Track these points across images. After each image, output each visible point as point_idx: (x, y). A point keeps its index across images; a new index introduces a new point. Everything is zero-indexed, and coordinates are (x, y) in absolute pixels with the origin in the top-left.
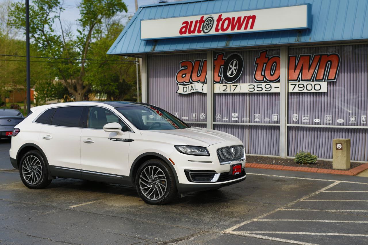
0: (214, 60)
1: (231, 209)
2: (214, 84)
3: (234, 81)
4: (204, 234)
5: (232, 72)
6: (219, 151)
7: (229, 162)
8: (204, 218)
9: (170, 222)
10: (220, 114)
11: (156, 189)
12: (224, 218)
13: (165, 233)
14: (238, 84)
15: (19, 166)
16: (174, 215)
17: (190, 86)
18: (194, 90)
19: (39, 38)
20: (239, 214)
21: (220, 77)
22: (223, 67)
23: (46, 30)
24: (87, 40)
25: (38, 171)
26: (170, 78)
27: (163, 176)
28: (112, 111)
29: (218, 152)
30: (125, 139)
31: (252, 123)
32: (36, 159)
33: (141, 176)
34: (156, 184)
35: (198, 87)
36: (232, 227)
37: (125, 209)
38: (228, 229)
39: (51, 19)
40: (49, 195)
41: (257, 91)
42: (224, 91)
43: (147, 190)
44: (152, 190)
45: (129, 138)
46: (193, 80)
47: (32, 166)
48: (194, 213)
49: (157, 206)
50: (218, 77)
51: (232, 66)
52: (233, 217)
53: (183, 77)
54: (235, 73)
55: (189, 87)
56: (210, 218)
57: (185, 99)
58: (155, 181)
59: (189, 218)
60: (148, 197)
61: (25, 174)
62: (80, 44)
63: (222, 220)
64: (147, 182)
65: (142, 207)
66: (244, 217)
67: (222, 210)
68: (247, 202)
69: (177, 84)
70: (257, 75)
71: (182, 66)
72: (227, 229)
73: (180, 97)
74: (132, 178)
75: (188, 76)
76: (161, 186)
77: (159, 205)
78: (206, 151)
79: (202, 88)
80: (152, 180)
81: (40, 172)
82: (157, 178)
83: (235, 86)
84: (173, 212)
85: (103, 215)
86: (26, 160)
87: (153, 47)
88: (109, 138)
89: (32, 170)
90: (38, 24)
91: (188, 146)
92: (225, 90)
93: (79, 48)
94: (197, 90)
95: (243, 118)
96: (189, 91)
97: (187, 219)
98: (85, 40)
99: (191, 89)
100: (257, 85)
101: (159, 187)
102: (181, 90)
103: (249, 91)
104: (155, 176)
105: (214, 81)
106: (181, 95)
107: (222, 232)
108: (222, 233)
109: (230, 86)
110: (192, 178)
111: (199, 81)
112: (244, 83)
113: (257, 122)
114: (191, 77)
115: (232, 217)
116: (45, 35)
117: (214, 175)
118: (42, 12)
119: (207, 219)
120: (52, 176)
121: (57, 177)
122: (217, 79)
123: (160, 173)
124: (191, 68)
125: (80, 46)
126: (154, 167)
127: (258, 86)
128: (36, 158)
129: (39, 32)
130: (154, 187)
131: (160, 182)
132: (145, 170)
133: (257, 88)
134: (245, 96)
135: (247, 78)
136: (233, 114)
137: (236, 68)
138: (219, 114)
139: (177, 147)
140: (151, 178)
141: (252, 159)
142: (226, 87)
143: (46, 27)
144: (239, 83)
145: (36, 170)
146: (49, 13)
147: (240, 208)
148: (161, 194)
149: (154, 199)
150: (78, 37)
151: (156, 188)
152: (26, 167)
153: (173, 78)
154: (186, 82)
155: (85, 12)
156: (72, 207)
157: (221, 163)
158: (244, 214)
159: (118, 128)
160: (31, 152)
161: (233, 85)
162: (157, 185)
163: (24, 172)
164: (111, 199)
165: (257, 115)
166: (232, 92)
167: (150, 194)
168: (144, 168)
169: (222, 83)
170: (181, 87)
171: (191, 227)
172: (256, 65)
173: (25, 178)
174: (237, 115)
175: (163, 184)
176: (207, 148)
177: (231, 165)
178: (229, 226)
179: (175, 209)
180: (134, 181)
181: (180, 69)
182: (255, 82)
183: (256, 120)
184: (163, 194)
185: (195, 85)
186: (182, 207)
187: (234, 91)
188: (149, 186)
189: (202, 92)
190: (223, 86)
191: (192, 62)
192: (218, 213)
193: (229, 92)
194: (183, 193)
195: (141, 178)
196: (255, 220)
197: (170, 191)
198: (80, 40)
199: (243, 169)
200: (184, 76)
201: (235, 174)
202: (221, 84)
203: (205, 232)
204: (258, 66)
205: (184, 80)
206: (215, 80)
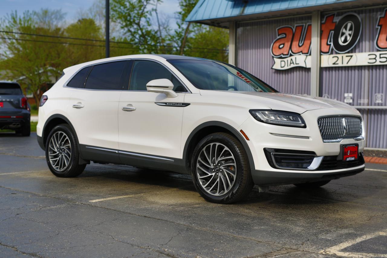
0: (321, 24)
1: (340, 215)
2: (321, 55)
3: (347, 50)
4: (288, 253)
5: (346, 38)
6: (321, 120)
7: (338, 140)
8: (292, 226)
9: (233, 230)
10: (329, 94)
11: (221, 179)
12: (328, 228)
13: (218, 248)
14: (353, 54)
15: (45, 146)
16: (243, 219)
17: (289, 59)
18: (294, 64)
19: (135, 32)
20: (353, 223)
21: (328, 47)
22: (333, 32)
23: (142, 24)
24: (185, 34)
25: (68, 154)
26: (263, 50)
27: (232, 159)
28: (165, 66)
29: (320, 122)
30: (178, 103)
31: (371, 105)
32: (65, 137)
33: (199, 159)
34: (221, 170)
35: (300, 60)
36: (341, 244)
37: (171, 207)
38: (332, 248)
39: (149, 12)
40: (75, 186)
41: (380, 62)
42: (334, 64)
43: (207, 179)
44: (214, 180)
45: (182, 102)
46: (294, 51)
47: (60, 145)
48: (276, 218)
49: (222, 205)
50: (326, 46)
51: (346, 29)
52: (342, 228)
53: (280, 48)
54: (349, 39)
55: (288, 61)
56: (303, 226)
57: (283, 77)
58: (220, 166)
59: (267, 226)
60: (208, 191)
61: (53, 157)
62: (179, 39)
63: (323, 231)
64: (207, 169)
65: (197, 206)
66: (361, 229)
67: (325, 215)
68: (366, 206)
69: (273, 57)
70: (380, 40)
71: (279, 33)
72: (331, 246)
73: (276, 74)
74: (186, 161)
75: (287, 45)
76: (228, 174)
77: (225, 204)
78: (299, 119)
79: (305, 61)
80: (215, 164)
81: (69, 153)
82: (223, 162)
83: (350, 57)
84: (243, 215)
85: (132, 214)
86: (54, 138)
87: (242, 9)
88: (155, 103)
89: (61, 151)
90: (135, 17)
91: (271, 110)
92: (336, 63)
93: (177, 43)
94: (298, 64)
95: (359, 100)
96: (288, 66)
97: (263, 227)
98: (183, 34)
99: (291, 63)
100: (380, 54)
101: (225, 176)
102: (278, 64)
103: (369, 63)
104: (219, 159)
105: (321, 52)
106: (278, 71)
107: (322, 251)
108: (322, 254)
109: (342, 57)
110: (277, 162)
111: (301, 52)
112: (362, 52)
113: (378, 104)
114: (290, 48)
115: (340, 228)
116: (141, 29)
117: (312, 160)
118: (139, 4)
119: (298, 228)
120: (84, 160)
121: (92, 162)
122: (325, 48)
123: (227, 154)
124: (291, 36)
125: (178, 41)
126: (218, 144)
127: (382, 56)
128: (65, 134)
129: (135, 26)
130: (218, 175)
131: (227, 167)
132: (204, 149)
133: (380, 58)
134: (363, 71)
135: (366, 44)
136: (346, 95)
137: (350, 32)
138: (327, 95)
139: (253, 112)
140: (214, 163)
141: (371, 154)
142: (337, 58)
143: (143, 22)
144: (355, 52)
145: (65, 151)
146: (145, 6)
147: (354, 213)
148: (228, 186)
149: (217, 194)
150: (176, 32)
151: (220, 176)
152: (53, 147)
153: (268, 49)
154: (284, 55)
155: (184, 4)
156: (94, 201)
157: (325, 141)
158: (361, 223)
159: (168, 87)
160: (58, 126)
161: (347, 56)
162: (222, 172)
163: (51, 154)
164: (158, 193)
165: (379, 95)
166: (345, 64)
167: (211, 187)
168: (203, 146)
169: (332, 53)
170: (278, 61)
171: (266, 240)
172: (379, 27)
173: (51, 162)
174: (351, 95)
175: (231, 172)
176: (301, 115)
177: (341, 145)
178: (334, 243)
179: (247, 211)
180: (190, 166)
181: (277, 38)
182: (378, 51)
183: (377, 102)
184: (231, 186)
185: (296, 58)
186: (260, 207)
187: (347, 63)
188: (210, 174)
189: (304, 66)
190: (333, 57)
191: (293, 28)
192: (318, 219)
193: (340, 65)
194: (262, 186)
195: (199, 162)
196: (382, 233)
197: (241, 182)
198: (179, 34)
199: (360, 153)
200: (281, 46)
201: (348, 159)
202: (330, 54)
203: (290, 250)
204: (382, 29)
205: (281, 51)
206: (323, 50)
